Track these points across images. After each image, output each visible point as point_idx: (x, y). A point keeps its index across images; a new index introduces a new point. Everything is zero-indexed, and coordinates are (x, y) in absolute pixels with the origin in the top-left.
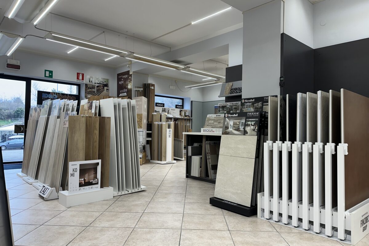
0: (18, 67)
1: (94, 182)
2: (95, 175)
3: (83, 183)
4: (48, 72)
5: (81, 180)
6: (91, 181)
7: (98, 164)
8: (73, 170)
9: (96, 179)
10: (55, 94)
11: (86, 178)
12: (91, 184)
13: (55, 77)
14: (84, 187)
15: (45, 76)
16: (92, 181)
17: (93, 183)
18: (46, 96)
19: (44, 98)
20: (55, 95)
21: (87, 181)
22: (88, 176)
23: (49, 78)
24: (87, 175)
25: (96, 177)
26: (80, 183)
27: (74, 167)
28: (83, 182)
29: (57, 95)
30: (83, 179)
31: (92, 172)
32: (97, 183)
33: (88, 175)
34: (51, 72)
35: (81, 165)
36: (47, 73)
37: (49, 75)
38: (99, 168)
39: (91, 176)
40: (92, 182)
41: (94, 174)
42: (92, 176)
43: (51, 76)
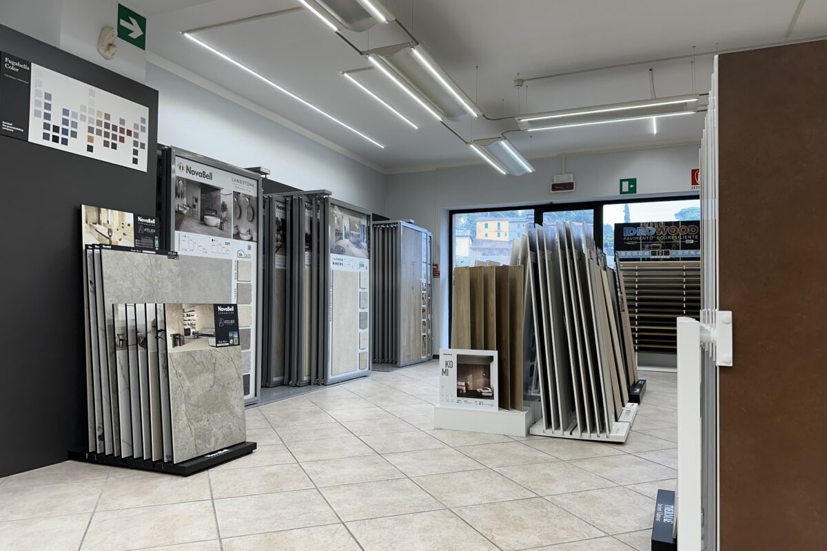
0: (569, 186)
1: (485, 393)
2: (487, 380)
3: (465, 391)
4: (627, 183)
5: (459, 383)
6: (478, 390)
7: (491, 358)
8: (447, 364)
9: (490, 387)
10: (649, 226)
11: (468, 383)
12: (478, 395)
13: (641, 191)
14: (466, 399)
15: (621, 192)
16: (481, 390)
17: (483, 394)
18: (632, 232)
19: (627, 237)
20: (651, 228)
21: (471, 388)
22: (473, 379)
23: (630, 195)
24: (470, 377)
25: (488, 384)
26: (458, 390)
27: (448, 358)
28: (464, 388)
29: (654, 227)
30: (463, 384)
31: (481, 374)
32: (492, 397)
33: (473, 376)
34: (633, 181)
35: (459, 356)
36: (626, 185)
37: (629, 187)
38: (494, 367)
39: (478, 381)
40: (481, 392)
41: (485, 377)
42: (481, 381)
43: (633, 190)
